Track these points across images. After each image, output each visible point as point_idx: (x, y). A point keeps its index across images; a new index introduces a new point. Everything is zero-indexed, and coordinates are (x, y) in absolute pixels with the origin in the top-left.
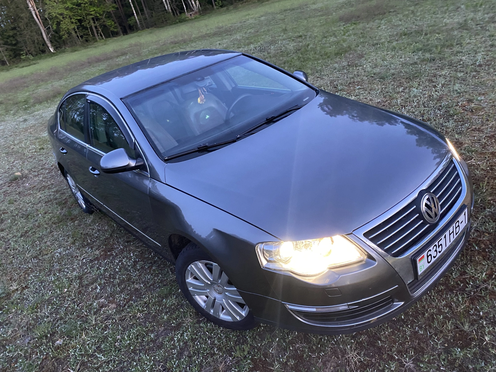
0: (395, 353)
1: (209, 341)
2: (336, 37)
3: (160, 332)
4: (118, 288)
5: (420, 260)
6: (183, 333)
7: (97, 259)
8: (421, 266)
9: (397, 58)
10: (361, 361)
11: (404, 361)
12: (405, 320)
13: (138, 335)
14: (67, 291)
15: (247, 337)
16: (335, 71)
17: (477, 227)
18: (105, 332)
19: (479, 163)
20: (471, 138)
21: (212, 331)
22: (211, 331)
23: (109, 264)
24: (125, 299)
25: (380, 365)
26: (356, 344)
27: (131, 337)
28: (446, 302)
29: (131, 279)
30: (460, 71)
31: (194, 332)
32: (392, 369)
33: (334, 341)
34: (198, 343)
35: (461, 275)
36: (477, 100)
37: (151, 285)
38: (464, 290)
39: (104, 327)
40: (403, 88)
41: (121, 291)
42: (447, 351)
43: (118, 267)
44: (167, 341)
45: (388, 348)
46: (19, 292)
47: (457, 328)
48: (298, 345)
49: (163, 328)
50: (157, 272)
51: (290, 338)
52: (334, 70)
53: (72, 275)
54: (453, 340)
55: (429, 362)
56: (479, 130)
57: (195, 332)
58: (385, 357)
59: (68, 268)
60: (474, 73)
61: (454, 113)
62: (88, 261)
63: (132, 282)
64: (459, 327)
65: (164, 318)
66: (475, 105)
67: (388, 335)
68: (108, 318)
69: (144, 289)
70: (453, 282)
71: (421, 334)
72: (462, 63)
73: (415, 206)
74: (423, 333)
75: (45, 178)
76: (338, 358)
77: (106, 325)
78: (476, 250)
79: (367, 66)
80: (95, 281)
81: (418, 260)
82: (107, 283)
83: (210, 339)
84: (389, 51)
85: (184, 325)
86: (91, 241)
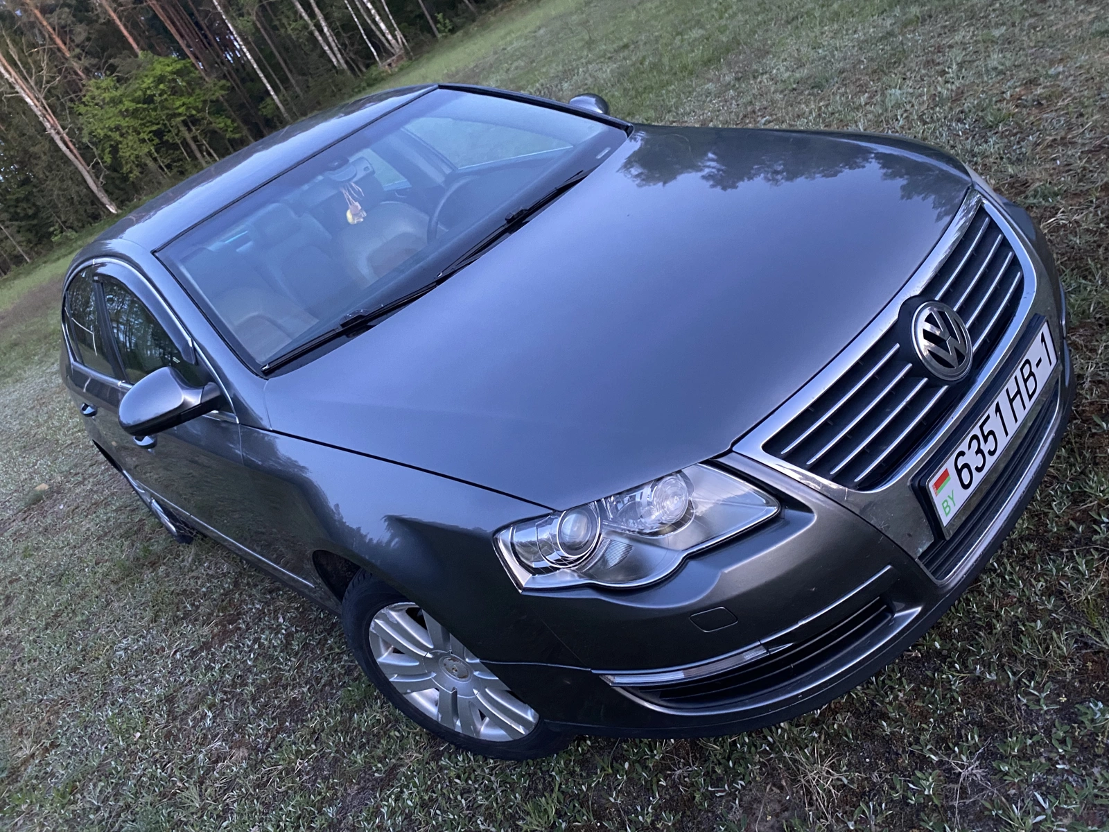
0: (929, 747)
1: (463, 801)
2: (702, 27)
3: (349, 798)
4: (251, 708)
5: (937, 485)
6: (402, 792)
7: (206, 646)
8: (946, 501)
9: (847, 34)
10: (845, 785)
11: (957, 764)
12: (945, 652)
13: (299, 818)
14: (140, 737)
15: (553, 773)
16: (708, 99)
17: (1095, 374)
18: (225, 824)
19: (1075, 217)
20: (1048, 166)
21: (470, 774)
22: (468, 773)
23: (230, 653)
24: (268, 730)
25: (893, 788)
26: (825, 742)
27: (282, 824)
28: (1046, 581)
29: (281, 679)
30: (997, 25)
31: (426, 783)
32: (926, 793)
33: (769, 744)
34: (438, 812)
35: (1075, 502)
36: (1047, 76)
37: (324, 685)
38: (1089, 541)
39: (223, 810)
40: (866, 95)
41: (259, 715)
42: (1069, 715)
43: (252, 656)
44: (366, 820)
45: (909, 736)
46: (37, 761)
47: (1086, 645)
48: (678, 772)
49: (356, 787)
50: (337, 650)
51: (657, 757)
52: (707, 97)
53: (151, 695)
54: (1080, 682)
55: (1023, 756)
56: (1064, 142)
57: (429, 783)
58: (904, 761)
59: (142, 681)
60: (1032, 20)
61: (995, 119)
62: (187, 654)
63: (282, 686)
64: (1090, 642)
65: (355, 762)
66: (1044, 88)
67: (906, 701)
68: (229, 786)
69: (310, 698)
70: (1057, 525)
71: (992, 682)
72: (998, 5)
73: (898, 346)
74: (995, 678)
76: (781, 788)
77: (227, 804)
78: (1104, 431)
79: (778, 69)
80: (201, 699)
81: (931, 485)
82: (228, 700)
83: (465, 796)
84: (826, 25)
85: (403, 769)
86: (193, 605)
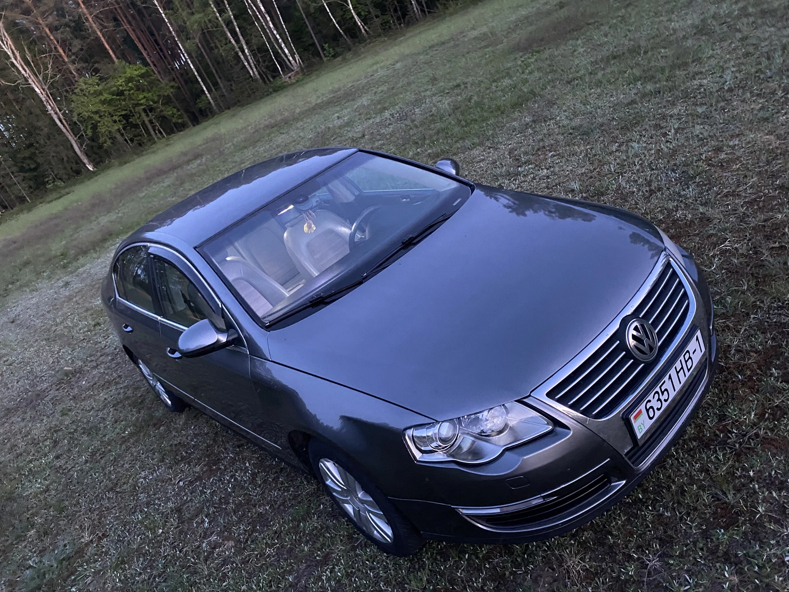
0: (633, 550)
1: (371, 574)
2: (511, 77)
3: (301, 571)
4: (234, 517)
5: (635, 418)
6: (334, 568)
7: (199, 478)
9: (606, 97)
10: (587, 569)
11: (647, 559)
12: (644, 500)
13: (270, 581)
14: (162, 532)
15: (424, 559)
16: (514, 134)
17: (738, 346)
18: (224, 584)
19: (736, 246)
20: (723, 209)
21: (374, 559)
22: (373, 558)
23: (216, 483)
24: (246, 531)
25: (613, 571)
26: (578, 546)
27: (261, 585)
28: (701, 463)
29: (251, 501)
30: (702, 104)
31: (348, 563)
32: (630, 573)
33: (547, 546)
34: (357, 579)
35: (720, 420)
36: (728, 146)
37: (280, 506)
38: (726, 443)
39: (222, 576)
40: (617, 144)
41: (240, 521)
42: (706, 535)
43: (230, 486)
44: (313, 583)
45: (623, 544)
46: (95, 545)
47: (718, 499)
48: (496, 560)
49: (304, 565)
50: (286, 485)
51: (484, 552)
52: (513, 132)
53: (166, 507)
54: (714, 519)
55: (681, 556)
56: (733, 194)
57: (350, 563)
58: (619, 557)
59: (159, 499)
60: (723, 104)
61: (695, 173)
62: (187, 483)
63: (252, 505)
64: (720, 498)
65: (304, 551)
66: (726, 154)
67: (622, 526)
68: (225, 562)
69: (271, 513)
70: (709, 433)
71: (668, 517)
72: (703, 90)
73: (618, 342)
74: (670, 515)
75: (109, 368)
76: (553, 569)
77: (225, 573)
78: (739, 380)
79: (561, 117)
80: (199, 511)
82: (217, 512)
83: (372, 571)
84: (593, 88)
85: (333, 555)
86: (186, 453)
